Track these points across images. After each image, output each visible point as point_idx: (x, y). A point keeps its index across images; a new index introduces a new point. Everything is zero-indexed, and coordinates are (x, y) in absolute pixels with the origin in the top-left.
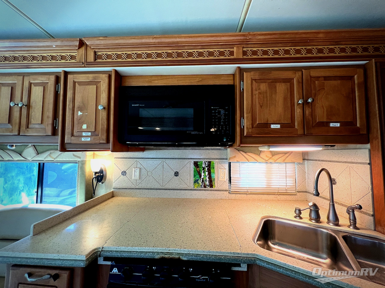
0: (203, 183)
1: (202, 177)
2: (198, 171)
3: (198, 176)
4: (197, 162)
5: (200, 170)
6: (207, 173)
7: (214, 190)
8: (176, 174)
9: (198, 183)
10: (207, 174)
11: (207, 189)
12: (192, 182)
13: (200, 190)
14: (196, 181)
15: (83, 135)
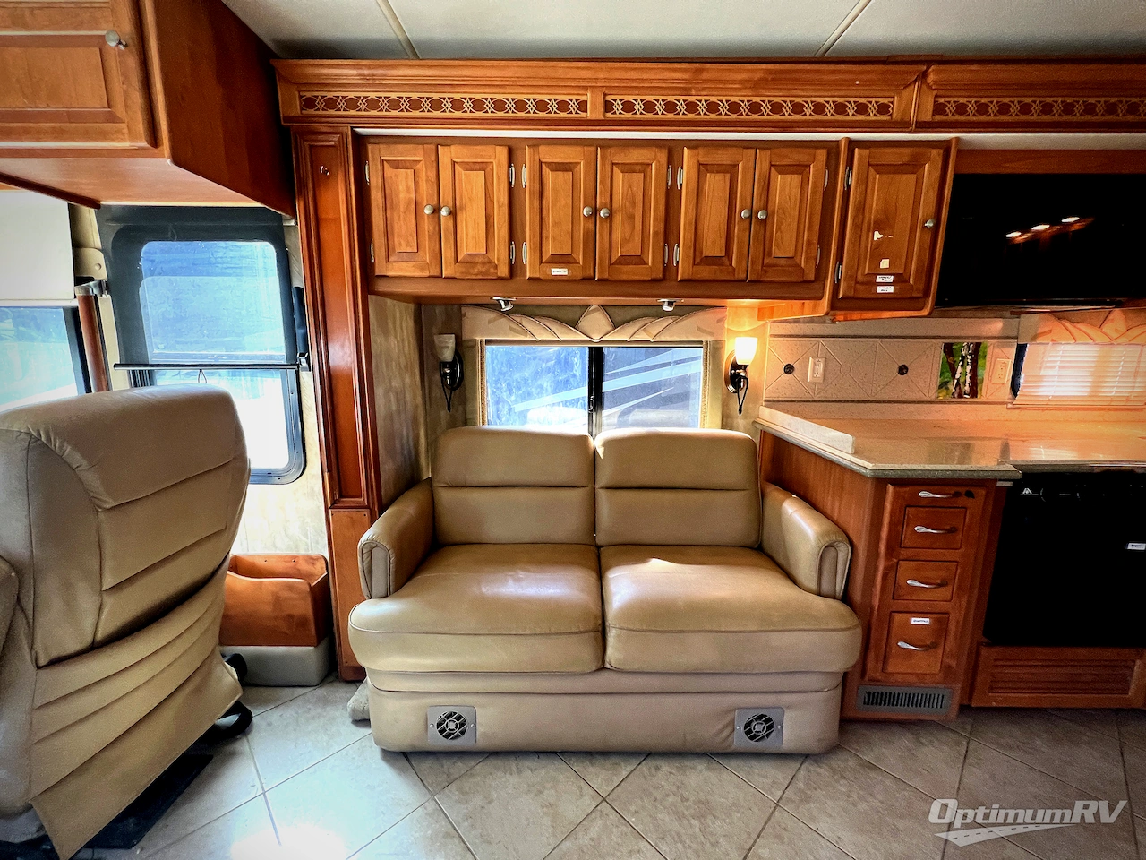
0: (958, 388)
1: (957, 376)
2: (950, 364)
3: (949, 374)
4: (952, 344)
5: (955, 362)
6: (969, 367)
7: (977, 403)
8: (903, 370)
9: (947, 389)
10: (968, 371)
11: (963, 400)
12: (935, 386)
13: (950, 402)
14: (943, 385)
15: (877, 281)
